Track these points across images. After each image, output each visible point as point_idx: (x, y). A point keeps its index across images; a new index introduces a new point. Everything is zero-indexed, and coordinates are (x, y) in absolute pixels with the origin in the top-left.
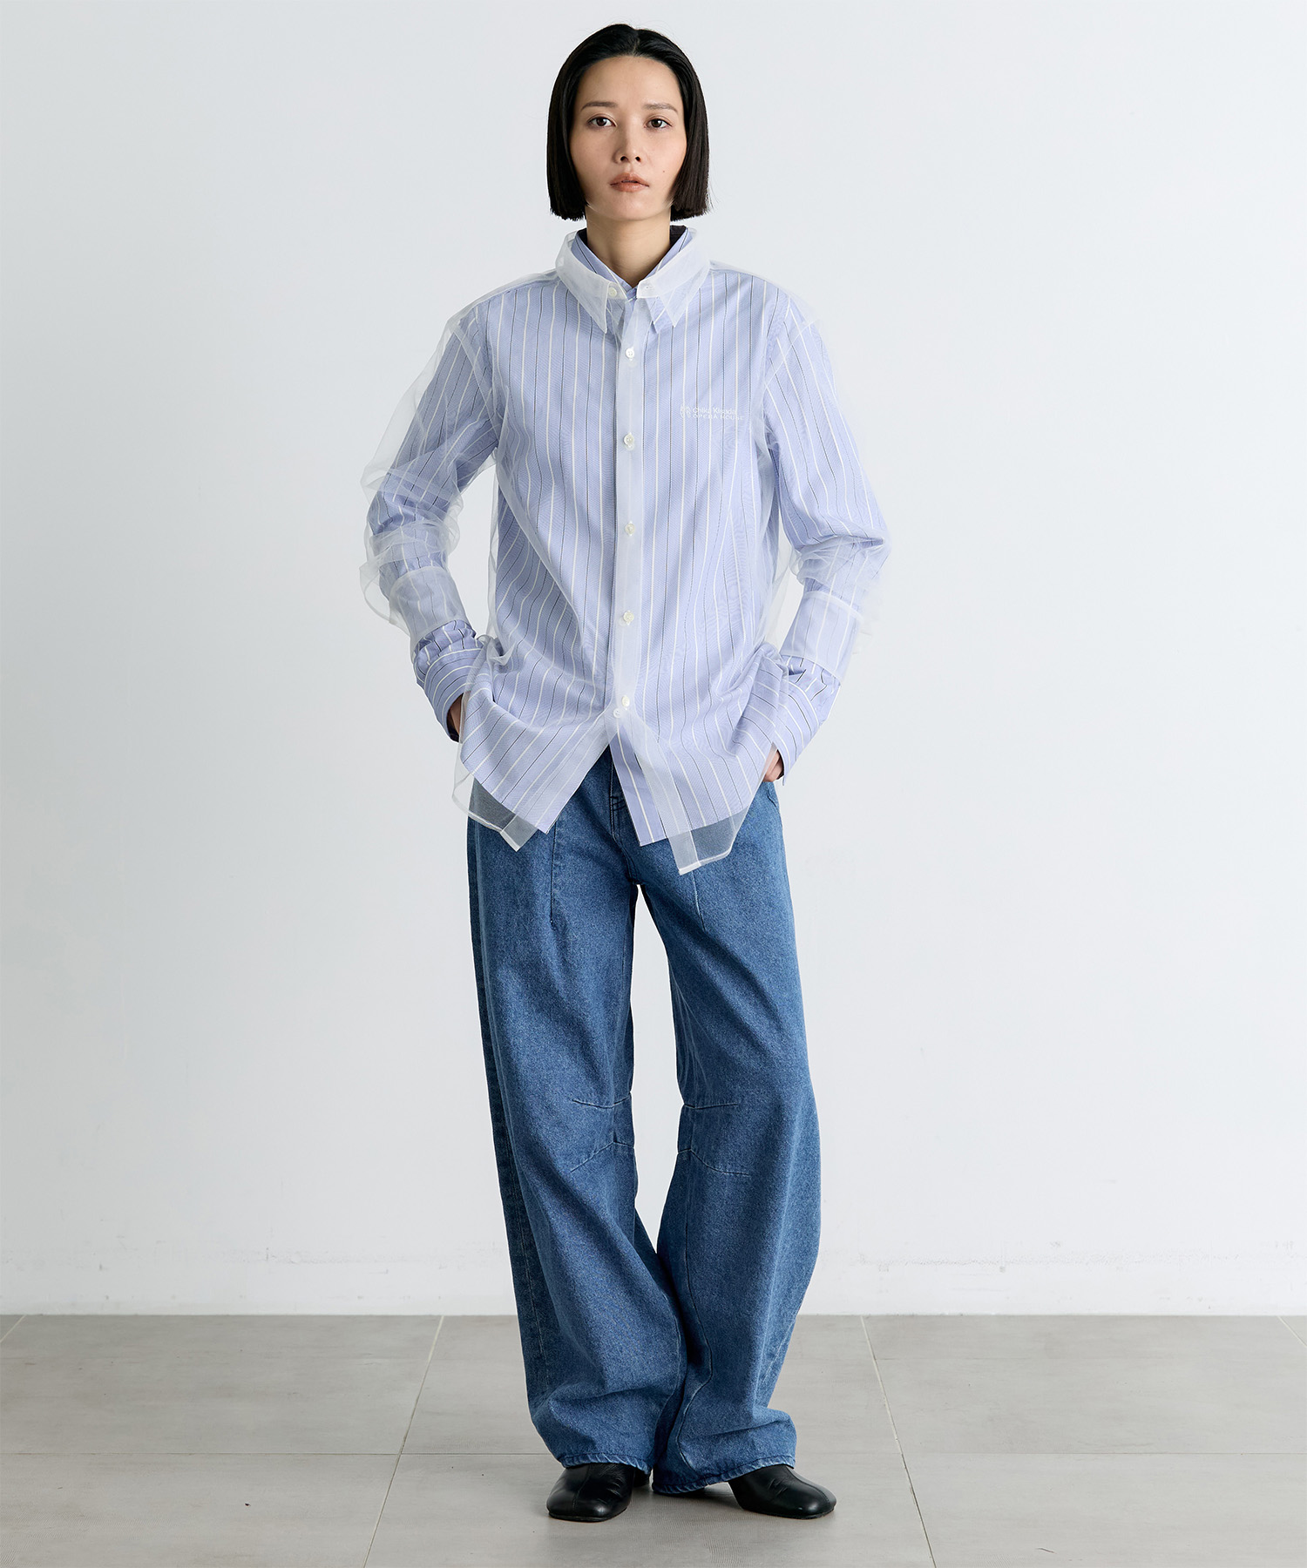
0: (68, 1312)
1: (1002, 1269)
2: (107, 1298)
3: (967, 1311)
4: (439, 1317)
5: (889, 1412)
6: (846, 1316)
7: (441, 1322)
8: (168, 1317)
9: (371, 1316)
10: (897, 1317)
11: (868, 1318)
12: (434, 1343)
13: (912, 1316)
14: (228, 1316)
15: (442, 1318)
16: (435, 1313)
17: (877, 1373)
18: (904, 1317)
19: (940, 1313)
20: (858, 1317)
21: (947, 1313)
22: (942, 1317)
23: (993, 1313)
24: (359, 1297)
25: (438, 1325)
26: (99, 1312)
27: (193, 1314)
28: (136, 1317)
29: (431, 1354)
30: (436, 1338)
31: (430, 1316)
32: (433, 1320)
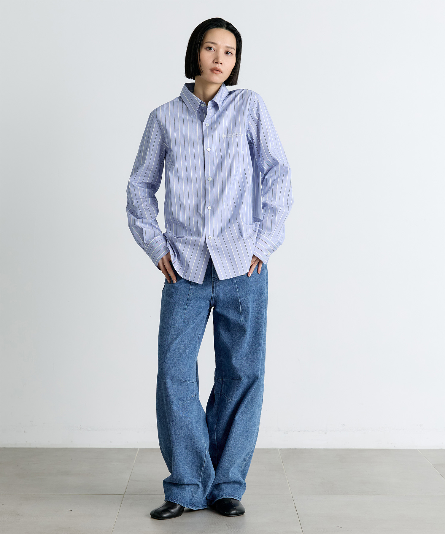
0: (14, 447)
1: (325, 433)
2: (27, 442)
3: (313, 447)
4: (138, 449)
5: (287, 481)
6: (273, 449)
7: (138, 450)
8: (47, 448)
9: (115, 448)
10: (290, 449)
11: (281, 449)
12: (136, 457)
13: (296, 449)
14: (67, 448)
15: (139, 449)
16: (136, 447)
17: (284, 468)
18: (292, 449)
19: (305, 448)
20: (277, 449)
21: (307, 448)
22: (305, 449)
23: (322, 448)
24: (111, 442)
25: (137, 451)
26: (24, 447)
27: (55, 447)
28: (37, 448)
29: (135, 461)
30: (136, 456)
31: (135, 448)
32: (135, 450)
